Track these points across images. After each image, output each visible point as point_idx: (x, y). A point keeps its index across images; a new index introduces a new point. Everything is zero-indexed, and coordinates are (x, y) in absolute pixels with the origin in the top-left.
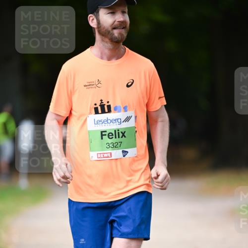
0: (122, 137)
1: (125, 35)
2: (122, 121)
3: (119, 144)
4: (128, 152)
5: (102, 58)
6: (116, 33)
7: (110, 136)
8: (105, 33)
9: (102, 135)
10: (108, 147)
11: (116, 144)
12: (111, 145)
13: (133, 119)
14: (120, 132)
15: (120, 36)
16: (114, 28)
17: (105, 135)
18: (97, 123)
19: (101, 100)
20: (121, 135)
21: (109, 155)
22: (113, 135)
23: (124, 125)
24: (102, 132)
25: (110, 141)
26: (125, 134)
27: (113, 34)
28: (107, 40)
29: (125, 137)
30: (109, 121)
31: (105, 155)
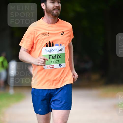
0: (59, 58)
1: (59, 13)
2: (59, 50)
3: (58, 61)
4: (61, 65)
5: (48, 23)
6: (55, 12)
7: (53, 57)
8: (50, 12)
9: (49, 57)
10: (52, 63)
11: (56, 61)
12: (53, 62)
13: (64, 49)
14: (58, 55)
15: (56, 13)
16: (54, 10)
17: (51, 57)
18: (47, 51)
19: (50, 41)
20: (58, 57)
21: (53, 66)
22: (54, 57)
23: (60, 52)
24: (49, 56)
25: (53, 60)
26: (60, 57)
27: (53, 12)
28: (50, 15)
29: (60, 58)
30: (53, 50)
31: (51, 67)
